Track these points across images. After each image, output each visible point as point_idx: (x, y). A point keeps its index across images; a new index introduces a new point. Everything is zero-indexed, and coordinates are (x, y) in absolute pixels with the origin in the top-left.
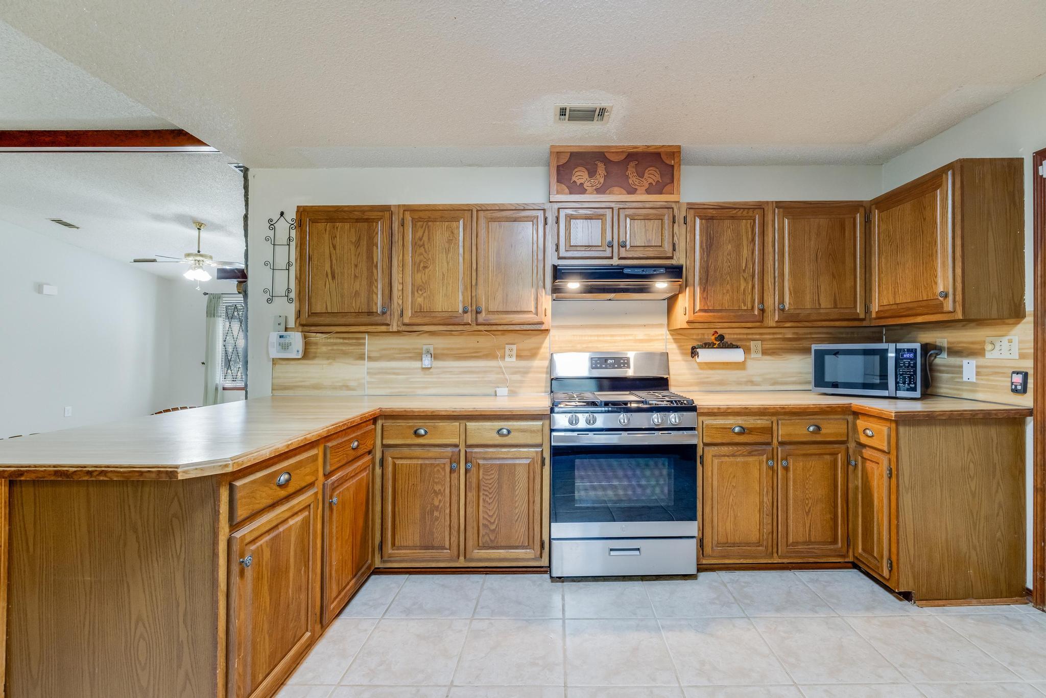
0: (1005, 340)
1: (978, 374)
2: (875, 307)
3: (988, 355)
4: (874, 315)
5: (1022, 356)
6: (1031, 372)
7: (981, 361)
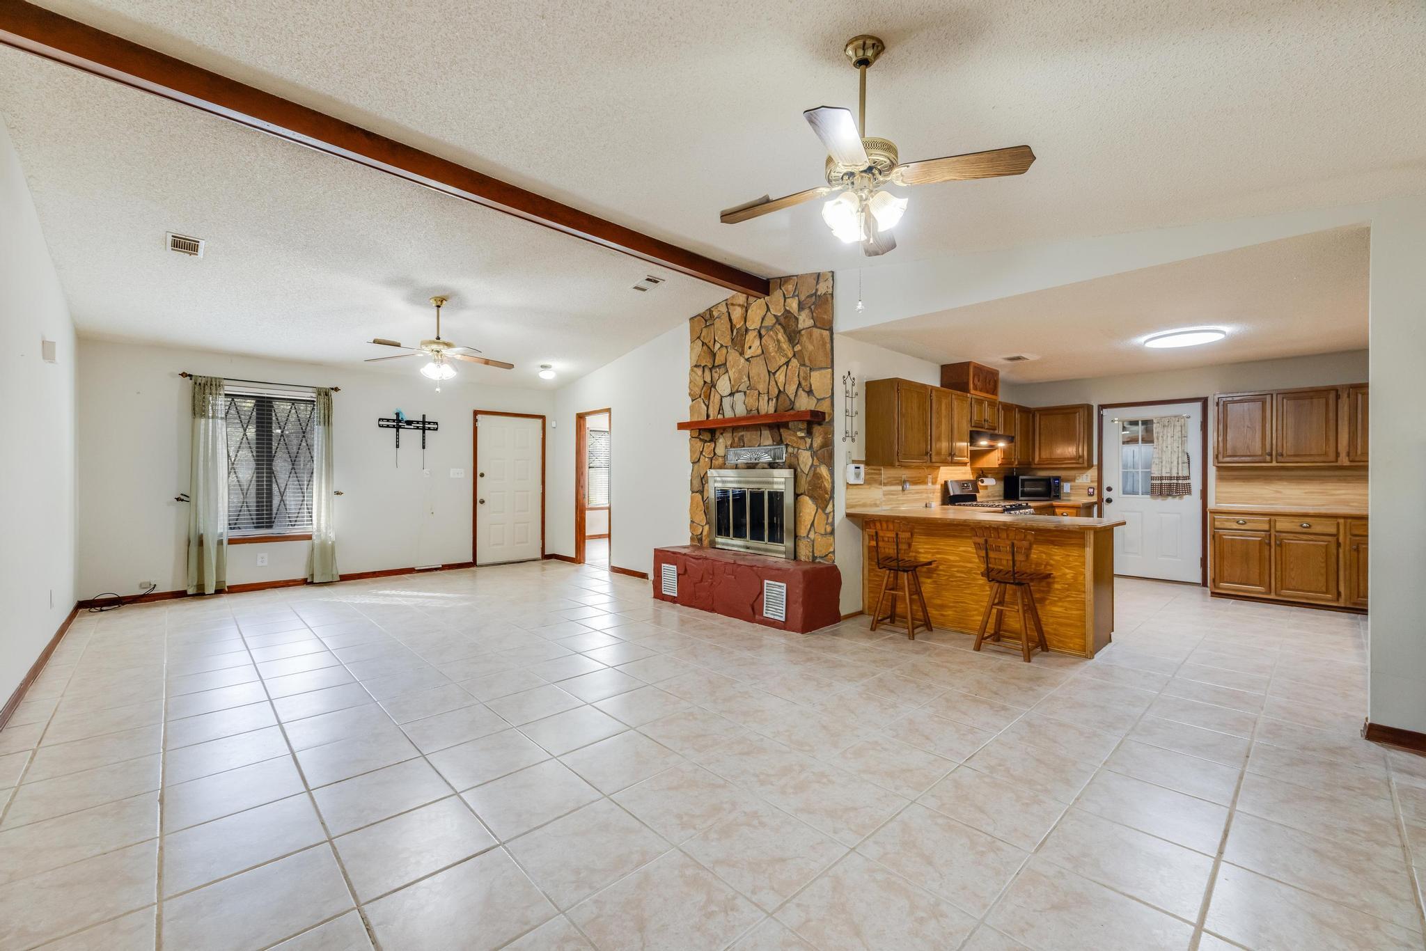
0: (1084, 476)
1: (1071, 489)
2: (1037, 459)
3: (1077, 481)
4: (1036, 462)
5: (1092, 482)
6: (1096, 488)
7: (1073, 484)
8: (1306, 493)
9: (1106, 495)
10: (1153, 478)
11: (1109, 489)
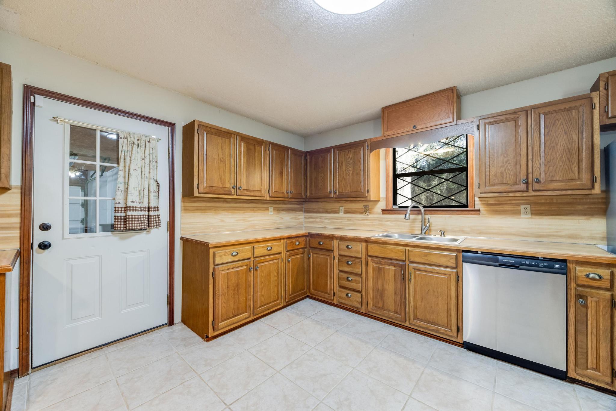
6: (19, 225)
8: (237, 220)
9: (38, 236)
10: (116, 209)
11: (45, 227)
